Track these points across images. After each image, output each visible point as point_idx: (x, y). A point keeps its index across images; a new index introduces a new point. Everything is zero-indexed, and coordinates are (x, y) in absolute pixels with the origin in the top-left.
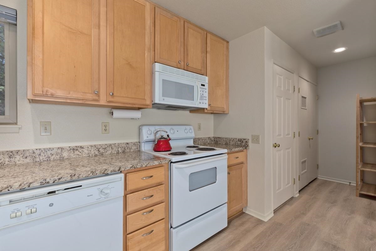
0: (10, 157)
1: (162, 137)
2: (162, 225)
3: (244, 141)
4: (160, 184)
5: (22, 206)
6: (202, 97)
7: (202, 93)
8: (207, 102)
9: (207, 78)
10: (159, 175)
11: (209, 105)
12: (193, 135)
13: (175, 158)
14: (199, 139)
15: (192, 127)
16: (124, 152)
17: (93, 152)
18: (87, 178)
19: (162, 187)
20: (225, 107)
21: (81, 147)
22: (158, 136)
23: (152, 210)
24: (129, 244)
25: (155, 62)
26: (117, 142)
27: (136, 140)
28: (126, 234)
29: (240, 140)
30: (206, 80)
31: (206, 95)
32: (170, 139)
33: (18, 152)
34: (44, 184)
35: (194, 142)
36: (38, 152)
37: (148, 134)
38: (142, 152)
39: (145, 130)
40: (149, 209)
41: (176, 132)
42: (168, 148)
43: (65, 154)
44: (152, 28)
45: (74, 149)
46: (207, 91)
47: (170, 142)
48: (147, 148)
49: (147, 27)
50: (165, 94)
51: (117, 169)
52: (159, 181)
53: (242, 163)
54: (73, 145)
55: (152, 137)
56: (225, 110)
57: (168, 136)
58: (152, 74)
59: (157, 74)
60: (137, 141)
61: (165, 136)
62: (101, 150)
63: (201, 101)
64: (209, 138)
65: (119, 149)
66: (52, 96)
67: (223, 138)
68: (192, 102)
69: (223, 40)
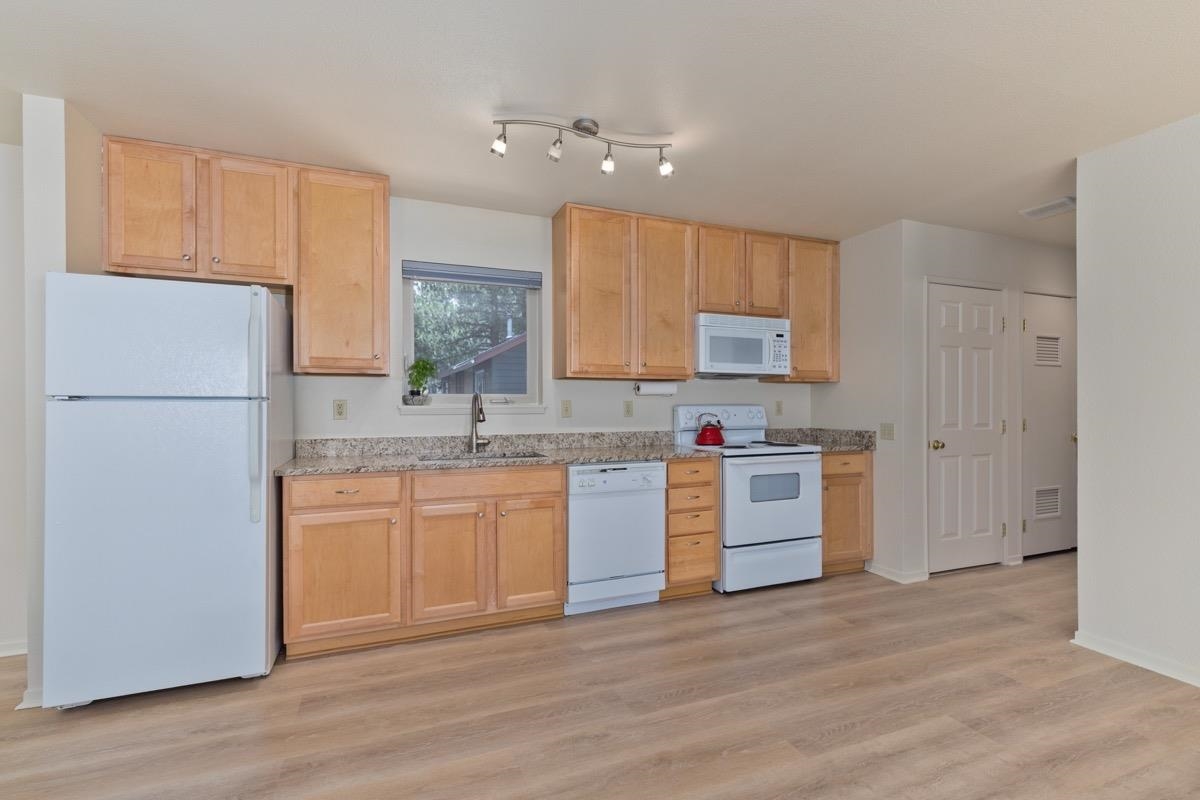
0: (539, 441)
1: (709, 424)
2: (707, 541)
3: (866, 435)
4: (707, 484)
5: (586, 477)
6: (778, 357)
7: (777, 349)
8: (788, 363)
9: (787, 323)
10: (706, 471)
11: (794, 369)
12: (764, 423)
13: (727, 452)
14: (778, 431)
15: (760, 408)
16: (652, 445)
17: (616, 441)
18: (631, 461)
19: (710, 489)
20: (829, 369)
21: (602, 435)
22: (704, 421)
23: (698, 516)
24: (671, 548)
25: (701, 311)
26: (643, 430)
27: (668, 428)
28: (668, 536)
29: (859, 434)
30: (785, 325)
31: (787, 352)
32: (722, 428)
33: (545, 435)
34: (599, 461)
35: (766, 435)
36: (561, 437)
37: (688, 419)
38: (678, 446)
39: (682, 412)
40: (696, 512)
41: (732, 416)
42: (718, 440)
43: (586, 442)
44: (695, 260)
45: (595, 436)
46: (788, 344)
47: (722, 432)
48: (686, 442)
49: (688, 262)
50: (714, 357)
51: (659, 456)
52: (706, 479)
53: (860, 475)
54: (594, 430)
55: (693, 424)
56: (830, 375)
57: (719, 422)
58: (694, 328)
59: (702, 330)
60: (671, 430)
61: (714, 421)
62: (625, 440)
63: (777, 364)
64: (799, 430)
65: (646, 440)
66: (587, 372)
67: (828, 431)
68: (759, 365)
69: (826, 242)
